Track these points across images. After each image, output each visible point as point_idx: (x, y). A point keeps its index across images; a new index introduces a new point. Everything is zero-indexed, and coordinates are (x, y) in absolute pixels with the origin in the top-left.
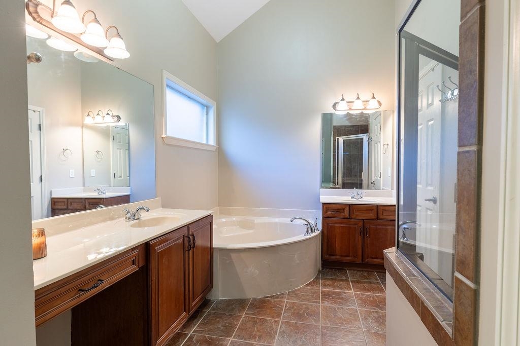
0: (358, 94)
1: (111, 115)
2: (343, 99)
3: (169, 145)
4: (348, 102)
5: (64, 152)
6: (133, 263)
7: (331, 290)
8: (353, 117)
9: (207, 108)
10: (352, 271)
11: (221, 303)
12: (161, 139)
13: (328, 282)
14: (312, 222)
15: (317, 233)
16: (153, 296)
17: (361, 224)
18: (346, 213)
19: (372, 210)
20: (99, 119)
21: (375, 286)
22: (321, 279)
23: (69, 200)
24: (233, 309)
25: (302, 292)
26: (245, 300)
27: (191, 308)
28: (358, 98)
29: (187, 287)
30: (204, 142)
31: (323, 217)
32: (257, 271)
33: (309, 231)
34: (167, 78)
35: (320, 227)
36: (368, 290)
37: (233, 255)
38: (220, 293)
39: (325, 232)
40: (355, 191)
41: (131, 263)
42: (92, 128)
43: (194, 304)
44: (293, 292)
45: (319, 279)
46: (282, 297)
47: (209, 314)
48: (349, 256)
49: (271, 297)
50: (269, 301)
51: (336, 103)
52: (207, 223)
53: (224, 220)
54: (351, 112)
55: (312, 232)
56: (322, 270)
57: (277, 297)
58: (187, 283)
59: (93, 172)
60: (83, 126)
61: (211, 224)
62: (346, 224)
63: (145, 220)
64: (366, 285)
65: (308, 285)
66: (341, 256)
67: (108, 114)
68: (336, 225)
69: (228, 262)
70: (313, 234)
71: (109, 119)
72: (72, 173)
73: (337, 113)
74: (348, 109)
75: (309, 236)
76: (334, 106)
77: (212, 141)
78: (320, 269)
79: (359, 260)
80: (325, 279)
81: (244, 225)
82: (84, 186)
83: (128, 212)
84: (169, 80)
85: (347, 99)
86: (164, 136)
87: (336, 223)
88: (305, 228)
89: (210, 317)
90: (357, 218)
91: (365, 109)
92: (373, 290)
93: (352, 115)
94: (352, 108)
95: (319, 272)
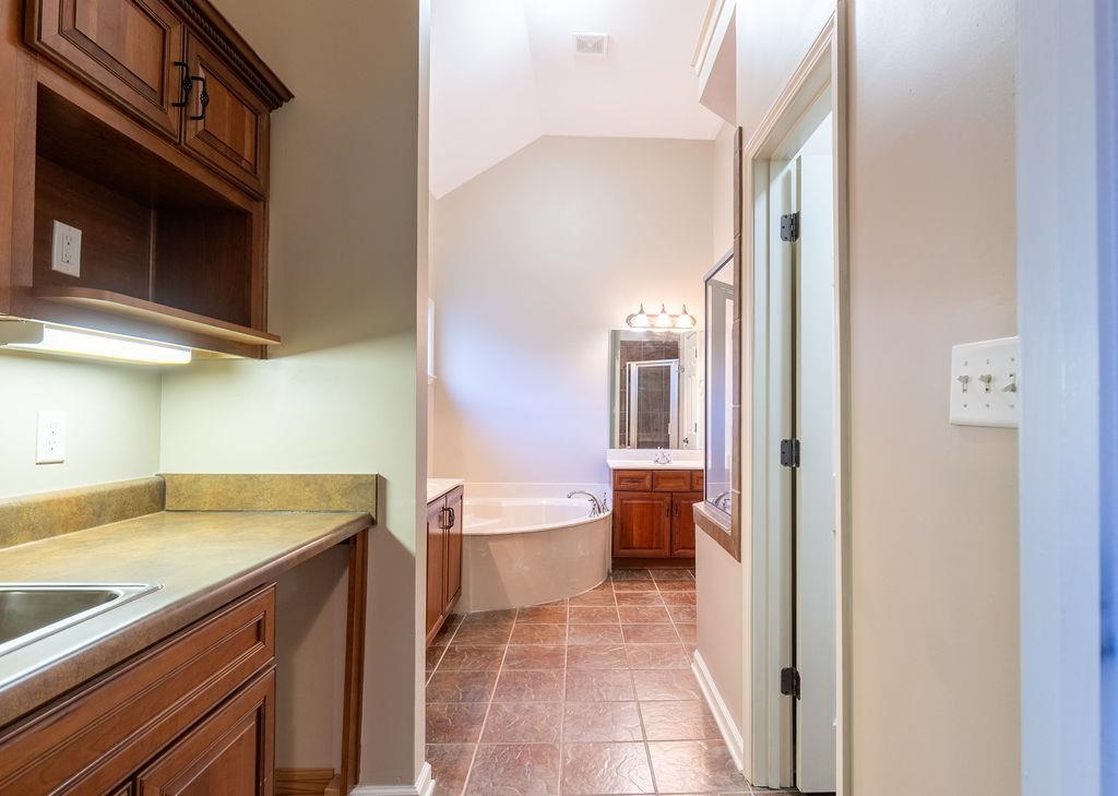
0: (663, 305)
2: (642, 312)
4: (649, 316)
7: (629, 591)
13: (623, 584)
14: (600, 500)
15: (607, 513)
17: (668, 499)
18: (647, 482)
19: (683, 478)
21: (688, 584)
22: (614, 582)
24: (496, 620)
25: (589, 597)
28: (664, 311)
31: (615, 490)
32: (526, 568)
33: (597, 510)
35: (610, 505)
36: (679, 589)
38: (471, 603)
39: (617, 514)
40: (659, 451)
44: (576, 597)
45: (611, 581)
46: (563, 604)
48: (651, 548)
49: (549, 604)
50: (544, 608)
51: (632, 316)
54: (653, 330)
55: (600, 512)
57: (557, 604)
62: (647, 499)
64: (676, 584)
65: (595, 589)
66: (641, 548)
68: (634, 502)
69: (484, 555)
70: (602, 515)
73: (633, 330)
74: (649, 325)
75: (596, 517)
76: (629, 320)
78: (611, 571)
79: (666, 552)
80: (619, 580)
85: (647, 311)
87: (633, 499)
88: (591, 506)
89: (466, 630)
90: (663, 489)
91: (674, 327)
92: (685, 588)
94: (655, 325)
95: (609, 574)
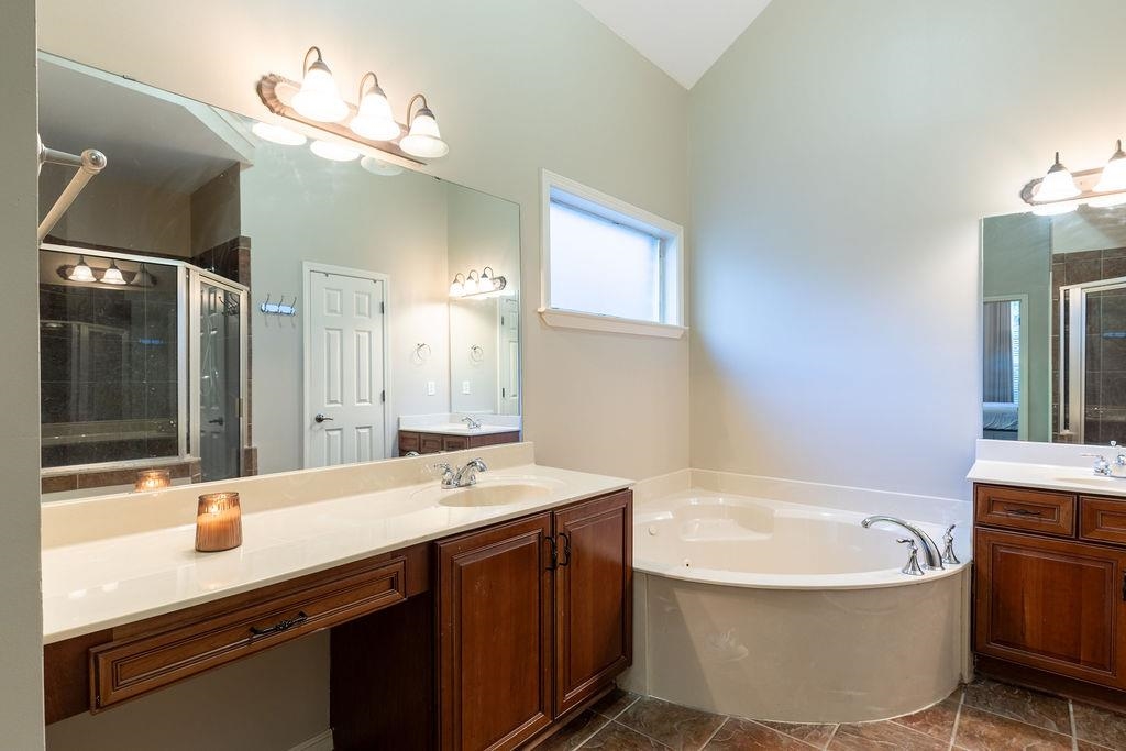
0: (1119, 142)
1: (490, 277)
2: (1057, 167)
3: (554, 328)
4: (1075, 175)
5: (418, 350)
6: (393, 585)
8: (1107, 215)
9: (663, 242)
10: (1091, 712)
11: (647, 708)
12: (537, 316)
13: (984, 729)
14: (936, 535)
16: (445, 664)
18: (1064, 519)
20: (470, 287)
22: (963, 713)
23: (422, 436)
24: (671, 733)
25: (883, 738)
26: (712, 715)
27: (560, 705)
28: (1119, 155)
29: (547, 655)
30: (656, 319)
31: (977, 523)
32: (742, 648)
33: (922, 559)
34: (551, 186)
35: (965, 552)
37: (682, 596)
38: (648, 681)
39: (985, 570)
40: (1111, 450)
41: (386, 583)
42: (466, 304)
43: (569, 696)
44: (855, 730)
45: (956, 711)
46: (817, 738)
47: (612, 729)
48: (1078, 661)
49: (784, 727)
50: (773, 735)
51: (1034, 182)
52: (616, 509)
53: (694, 501)
54: (1094, 203)
55: (932, 563)
56: (974, 682)
57: (802, 732)
58: (547, 644)
59: (466, 387)
60: (451, 301)
61: (626, 515)
62: (1063, 554)
63: (481, 489)
65: (910, 719)
66: (1045, 653)
67: (484, 276)
68: (1027, 553)
69: (668, 609)
70: (936, 572)
71: (487, 285)
72: (432, 388)
73: (1038, 211)
74: (1079, 192)
75: (917, 578)
76: (1026, 194)
77: (674, 317)
78: (966, 680)
79: (1117, 679)
80: (979, 714)
81: (749, 520)
82: (450, 411)
83: (448, 470)
84: (555, 187)
85: (1072, 162)
86: (542, 309)
87: (1026, 547)
88: (906, 551)
89: (611, 738)
90: (1109, 540)
93: (1102, 211)
94: (1096, 189)
95: (962, 686)
